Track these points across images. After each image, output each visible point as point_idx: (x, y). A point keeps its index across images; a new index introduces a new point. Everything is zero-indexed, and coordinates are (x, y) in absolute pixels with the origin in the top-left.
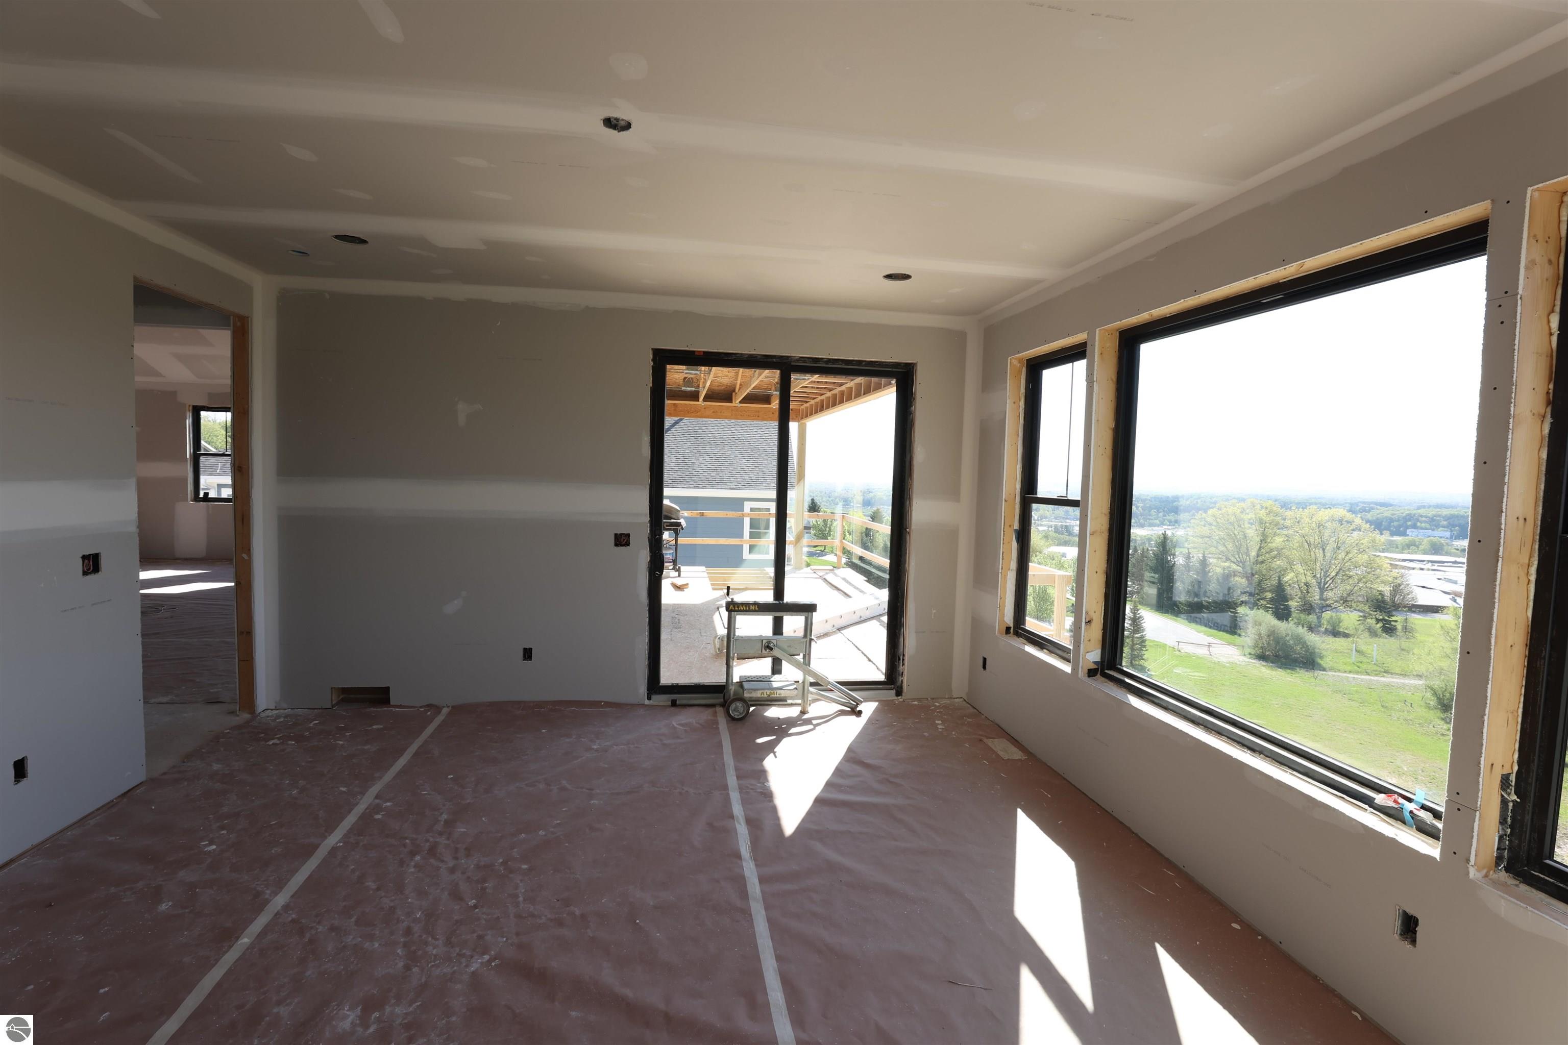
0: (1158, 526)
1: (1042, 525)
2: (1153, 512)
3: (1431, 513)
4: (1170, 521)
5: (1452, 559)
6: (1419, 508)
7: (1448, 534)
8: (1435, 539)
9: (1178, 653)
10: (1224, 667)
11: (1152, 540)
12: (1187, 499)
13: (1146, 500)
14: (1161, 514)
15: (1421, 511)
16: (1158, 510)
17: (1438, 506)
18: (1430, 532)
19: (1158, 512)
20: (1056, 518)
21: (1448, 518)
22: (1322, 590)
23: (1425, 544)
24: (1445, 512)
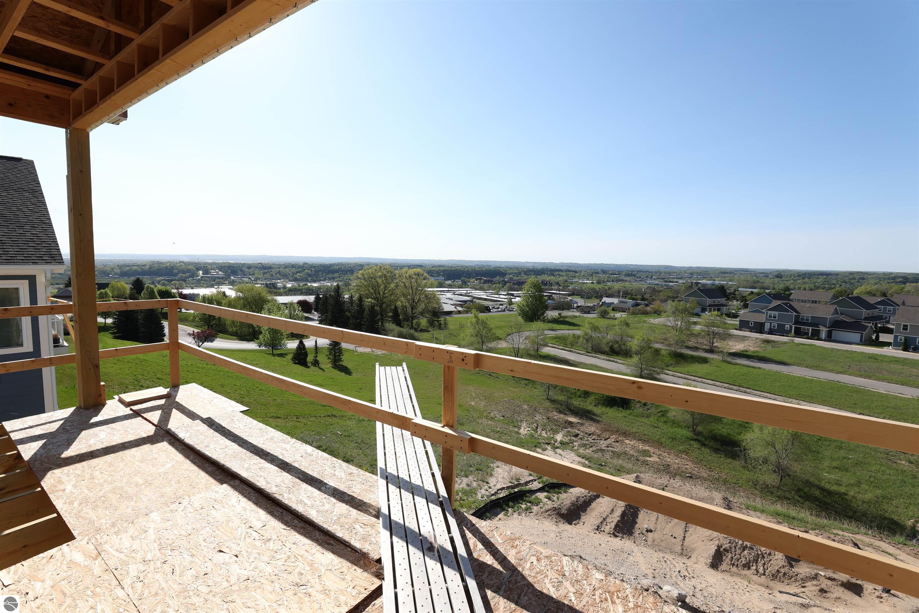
0: (323, 281)
1: (257, 284)
2: (320, 273)
3: (437, 269)
4: (329, 278)
5: (447, 289)
6: (433, 267)
7: (443, 278)
8: (440, 281)
9: (356, 353)
10: (382, 357)
11: (321, 289)
12: (337, 266)
13: (316, 267)
14: (324, 274)
15: (433, 268)
16: (323, 272)
17: (439, 266)
18: (437, 278)
19: (323, 273)
20: (265, 279)
21: (443, 271)
22: (412, 309)
23: (436, 283)
24: (442, 269)
